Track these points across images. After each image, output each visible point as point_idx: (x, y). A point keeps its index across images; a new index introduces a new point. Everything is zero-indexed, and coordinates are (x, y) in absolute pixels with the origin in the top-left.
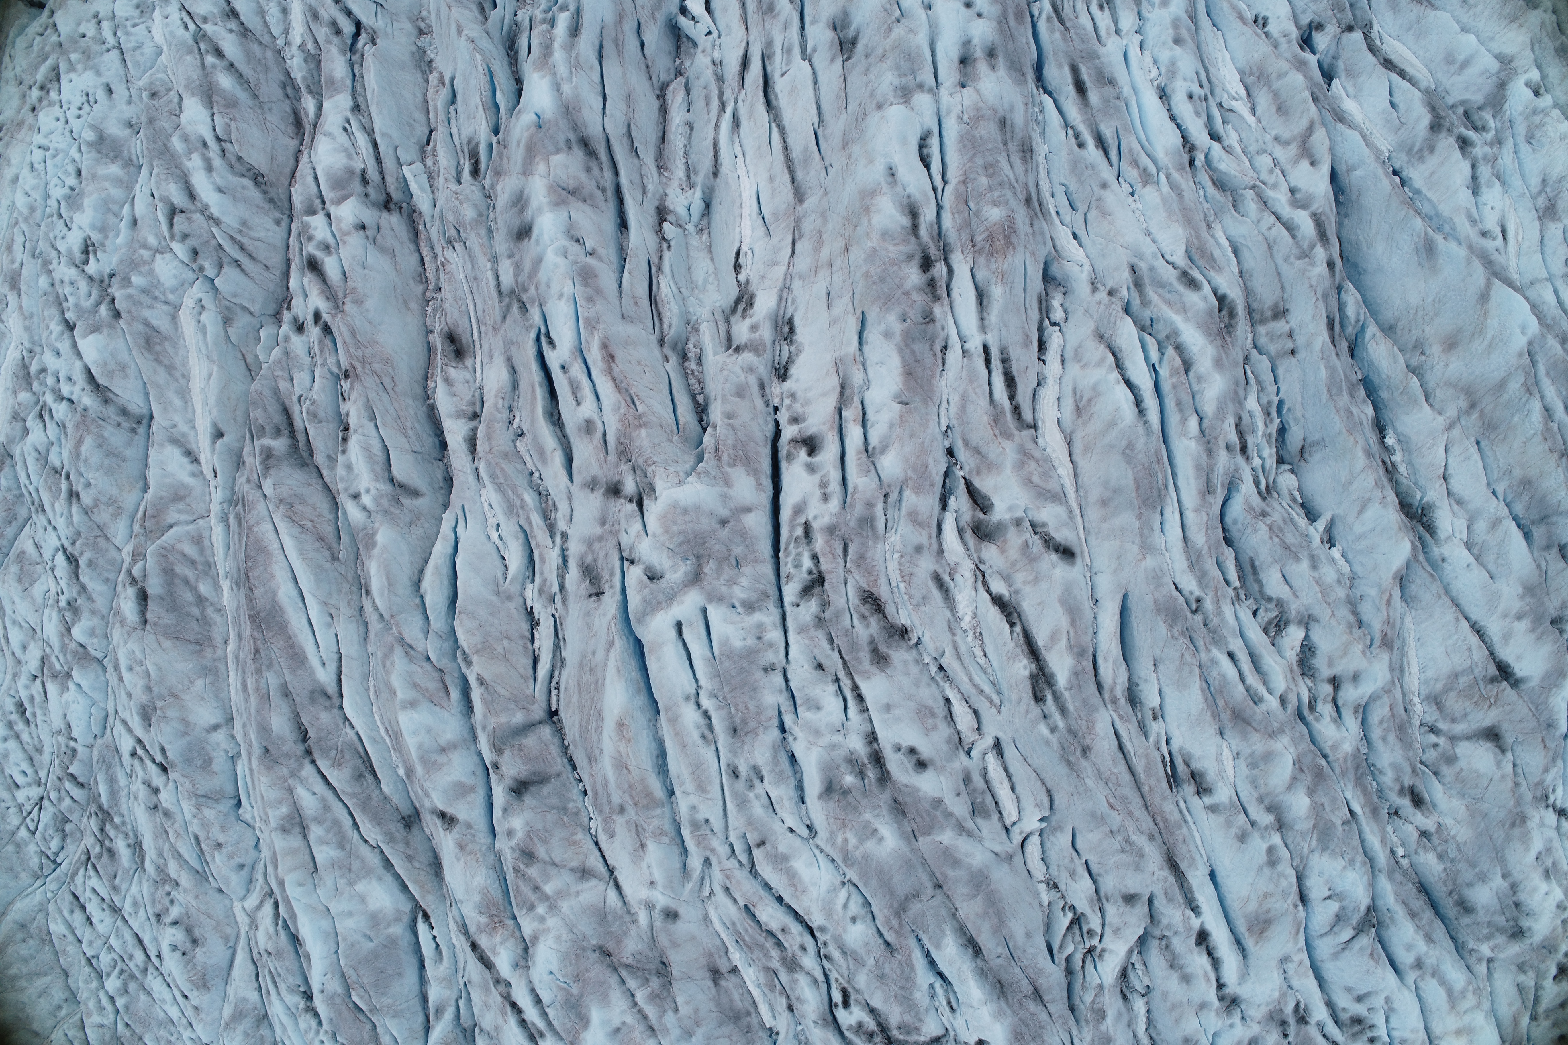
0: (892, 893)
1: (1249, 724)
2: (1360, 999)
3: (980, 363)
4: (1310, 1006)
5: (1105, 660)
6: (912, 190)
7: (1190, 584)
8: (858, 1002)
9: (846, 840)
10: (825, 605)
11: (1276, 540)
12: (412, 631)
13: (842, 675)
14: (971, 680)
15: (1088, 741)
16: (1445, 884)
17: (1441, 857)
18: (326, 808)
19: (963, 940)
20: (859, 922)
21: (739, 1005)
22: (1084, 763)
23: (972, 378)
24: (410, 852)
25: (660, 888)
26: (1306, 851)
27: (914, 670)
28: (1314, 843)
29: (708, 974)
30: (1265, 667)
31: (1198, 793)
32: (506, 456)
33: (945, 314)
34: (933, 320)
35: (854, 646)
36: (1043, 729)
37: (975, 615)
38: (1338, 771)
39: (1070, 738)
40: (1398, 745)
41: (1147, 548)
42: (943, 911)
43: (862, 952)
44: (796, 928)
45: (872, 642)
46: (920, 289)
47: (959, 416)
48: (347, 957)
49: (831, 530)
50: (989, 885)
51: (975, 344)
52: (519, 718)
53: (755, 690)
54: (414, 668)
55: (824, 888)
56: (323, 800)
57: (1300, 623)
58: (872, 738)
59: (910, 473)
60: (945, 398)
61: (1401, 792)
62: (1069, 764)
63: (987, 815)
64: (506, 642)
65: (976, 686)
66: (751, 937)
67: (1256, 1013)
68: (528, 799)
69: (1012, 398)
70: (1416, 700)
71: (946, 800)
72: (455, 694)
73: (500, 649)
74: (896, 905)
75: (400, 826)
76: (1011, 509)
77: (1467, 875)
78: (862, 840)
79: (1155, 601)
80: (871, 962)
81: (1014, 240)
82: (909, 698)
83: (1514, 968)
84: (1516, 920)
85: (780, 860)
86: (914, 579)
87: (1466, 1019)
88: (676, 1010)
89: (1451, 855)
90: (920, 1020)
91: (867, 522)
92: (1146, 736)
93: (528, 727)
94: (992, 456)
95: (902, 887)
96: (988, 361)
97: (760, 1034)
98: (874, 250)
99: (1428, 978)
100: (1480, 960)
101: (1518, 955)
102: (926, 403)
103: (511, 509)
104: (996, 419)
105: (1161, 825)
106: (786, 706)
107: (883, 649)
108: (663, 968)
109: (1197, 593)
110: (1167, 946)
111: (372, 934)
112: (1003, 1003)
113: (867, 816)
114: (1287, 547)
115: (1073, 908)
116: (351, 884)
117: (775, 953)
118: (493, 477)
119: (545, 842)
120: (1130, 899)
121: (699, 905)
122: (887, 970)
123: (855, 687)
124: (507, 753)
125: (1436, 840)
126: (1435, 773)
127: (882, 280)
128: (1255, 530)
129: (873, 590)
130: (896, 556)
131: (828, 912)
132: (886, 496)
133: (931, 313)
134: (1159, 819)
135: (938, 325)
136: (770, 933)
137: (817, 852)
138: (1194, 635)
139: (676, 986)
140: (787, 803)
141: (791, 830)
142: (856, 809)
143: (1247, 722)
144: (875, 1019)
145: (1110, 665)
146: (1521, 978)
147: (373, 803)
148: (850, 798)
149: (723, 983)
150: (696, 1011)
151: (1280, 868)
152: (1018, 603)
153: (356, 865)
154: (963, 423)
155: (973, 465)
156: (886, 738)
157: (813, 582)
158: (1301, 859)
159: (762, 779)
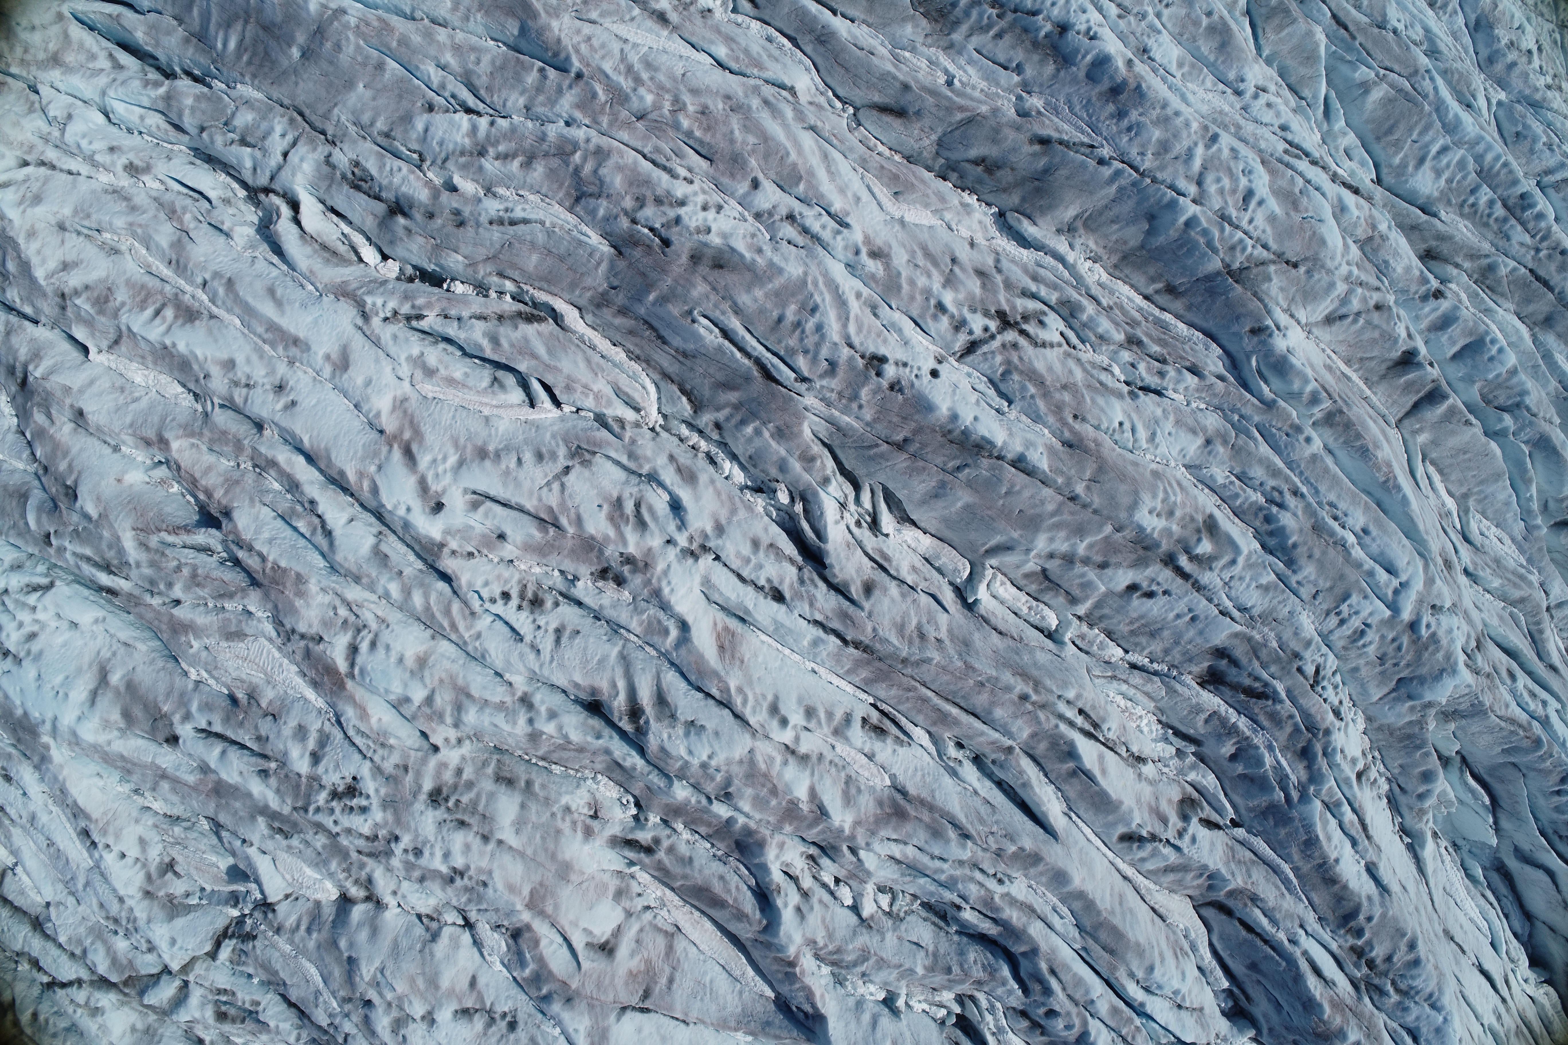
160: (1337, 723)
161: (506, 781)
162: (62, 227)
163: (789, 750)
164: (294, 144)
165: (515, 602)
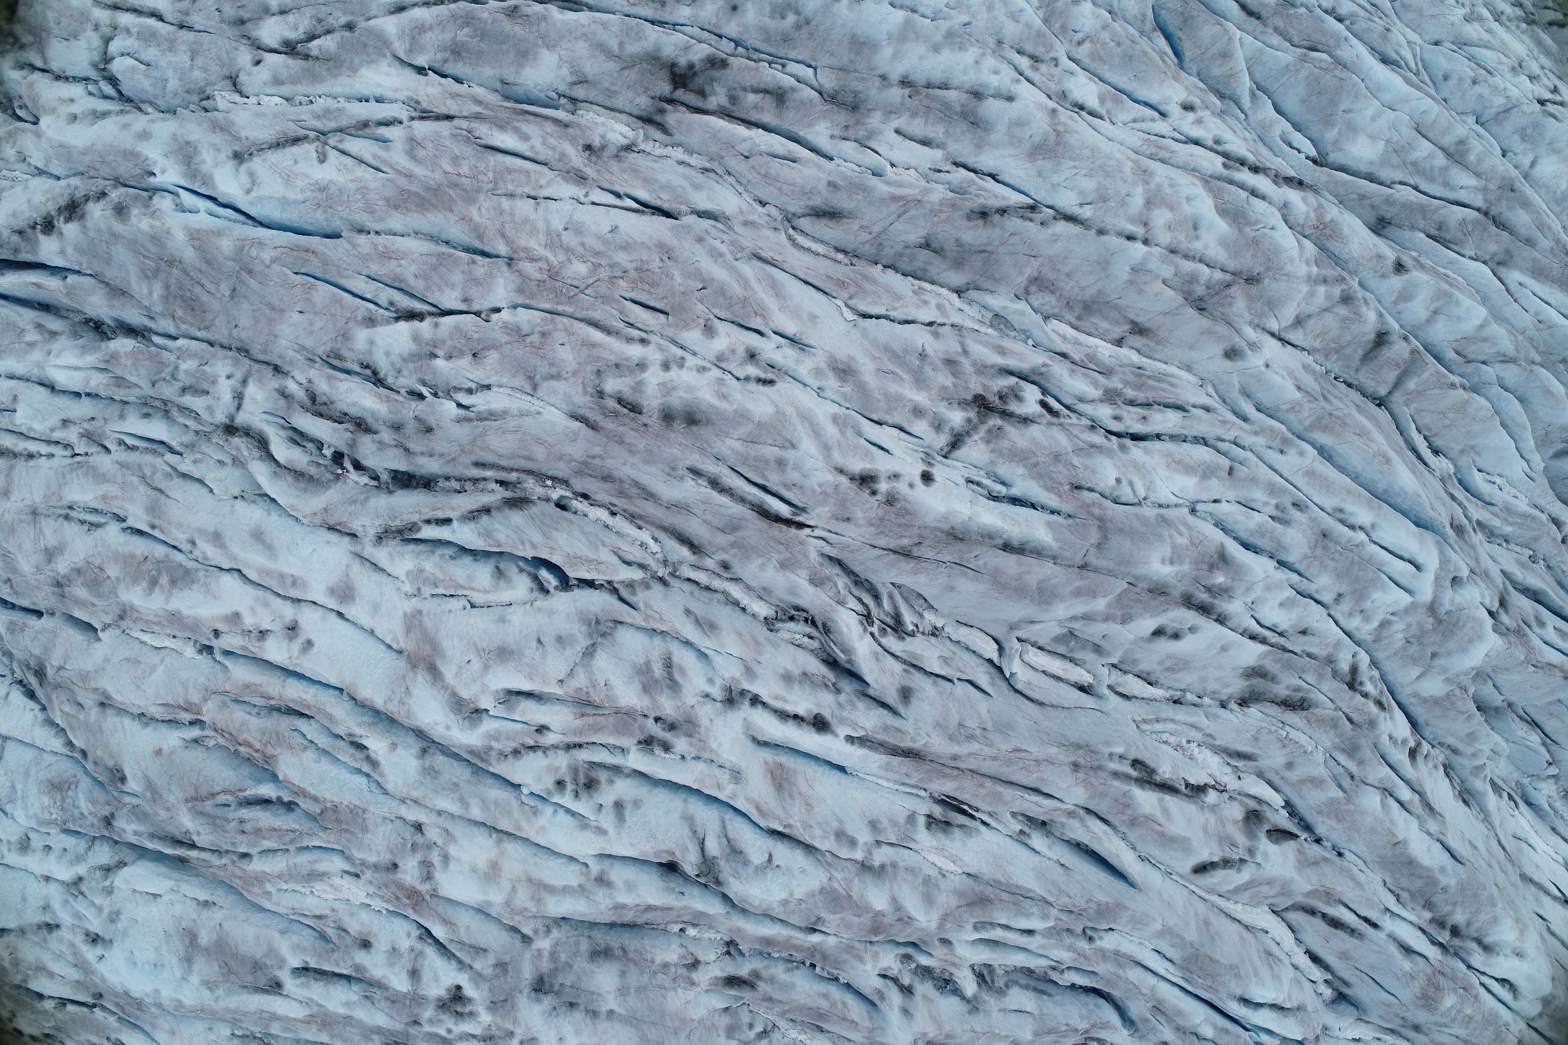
0: (1121, 531)
1: (968, 905)
2: (619, 806)
3: (1373, 915)
4: (651, 758)
5: (1105, 833)
6: (1501, 959)
7: (1108, 942)
8: (1041, 416)
9: (1181, 534)
10: (1335, 674)
11: (1063, 1028)
12: (1511, 374)
13: (1282, 641)
14: (1172, 721)
15: (1081, 775)
16: (636, 951)
17: (666, 966)
18: (1446, 184)
19: (1028, 547)
20: (1114, 482)
21: (1095, 320)
22: (1072, 759)
23: (1370, 903)
24: (1366, 202)
25: (1263, 368)
26: (835, 873)
27: (1212, 686)
28: (836, 886)
29: (1147, 325)
30: (981, 947)
31: (929, 816)
32: (1535, 539)
33: (1419, 917)
34: (1424, 907)
35: (1289, 667)
36: (1119, 750)
37: (1191, 758)
38: (857, 945)
39: (1095, 764)
40: (810, 1003)
41: (1166, 932)
42: (1067, 554)
43: (1090, 462)
44: (1138, 428)
45: (1273, 679)
46: (1449, 914)
47: (1348, 871)
48: (1354, 85)
49: (1372, 724)
50: (1032, 600)
51: (1388, 923)
52: (1411, 384)
53: (1338, 576)
54: (1494, 350)
55: (1159, 483)
56: (1453, 189)
57: (975, 997)
58: (1221, 620)
59: (1351, 807)
60: (1368, 872)
61: (756, 974)
62: (1078, 747)
63: (1057, 639)
64: (1448, 422)
65: (1165, 720)
66: (1153, 388)
67: (705, 713)
68: (1372, 336)
69: (1324, 916)
70: (802, 1037)
71: (1119, 627)
72: (1451, 355)
73: (1451, 415)
74: (1109, 525)
75: (1388, 216)
76: (1265, 855)
77: (635, 978)
78: (1174, 546)
79: (1127, 908)
80: (1076, 461)
81: (1422, 1002)
82: (1205, 667)
83: (507, 958)
84: (558, 994)
85: (1207, 472)
86: (1279, 745)
87: (506, 885)
88: (1164, 282)
89: (659, 976)
90: (993, 451)
91: (1352, 751)
92: (1014, 814)
93: (1398, 384)
94: (1308, 871)
95: (1116, 542)
96: (1366, 920)
97: (1056, 310)
98: (1494, 905)
99: (582, 880)
100: (536, 931)
101: (519, 971)
102: (1379, 857)
103: (1508, 510)
104: (1328, 896)
105: (949, 771)
106: (1305, 585)
107: (1257, 681)
108: (1200, 306)
109: (1098, 943)
110: (826, 686)
111: (1347, 116)
112: (946, 526)
113: (1186, 567)
114: (1049, 1032)
115: (912, 634)
116: (1388, 141)
117: (1130, 393)
118: (1533, 519)
119: (1344, 320)
120: (906, 694)
121: (1205, 375)
122: (1061, 467)
123: (1264, 641)
124: (1406, 355)
125: (682, 971)
126: (726, 1009)
127: (1475, 895)
128: (1082, 1017)
129: (1305, 713)
130: (1310, 749)
131: (1137, 467)
132: (1352, 777)
133: (1430, 910)
134: (955, 773)
135: (1418, 908)
136: (1147, 405)
137: (1181, 501)
138: (1073, 916)
139: (1180, 299)
140: (1240, 518)
141: (1215, 501)
142: (1196, 563)
143: (970, 905)
144: (1019, 417)
145: (1100, 833)
146: (491, 959)
147: (1419, 217)
148: (1205, 566)
149: (1127, 327)
150: (1140, 291)
151: (832, 838)
152: (1195, 803)
153: (1395, 159)
154: (1342, 869)
155: (1307, 851)
156: (1210, 630)
157: (1354, 679)
158: (829, 864)
159: (1272, 518)
160: (1383, 714)
161: (601, 954)
162: (35, 513)
163: (865, 867)
164: (244, 382)
165: (570, 787)
